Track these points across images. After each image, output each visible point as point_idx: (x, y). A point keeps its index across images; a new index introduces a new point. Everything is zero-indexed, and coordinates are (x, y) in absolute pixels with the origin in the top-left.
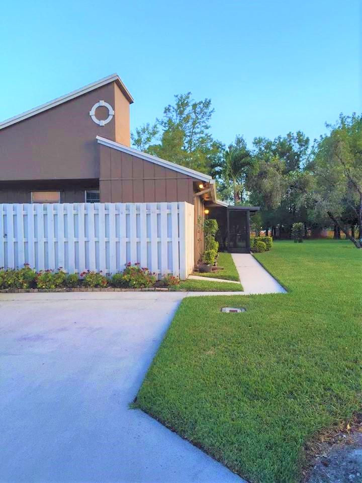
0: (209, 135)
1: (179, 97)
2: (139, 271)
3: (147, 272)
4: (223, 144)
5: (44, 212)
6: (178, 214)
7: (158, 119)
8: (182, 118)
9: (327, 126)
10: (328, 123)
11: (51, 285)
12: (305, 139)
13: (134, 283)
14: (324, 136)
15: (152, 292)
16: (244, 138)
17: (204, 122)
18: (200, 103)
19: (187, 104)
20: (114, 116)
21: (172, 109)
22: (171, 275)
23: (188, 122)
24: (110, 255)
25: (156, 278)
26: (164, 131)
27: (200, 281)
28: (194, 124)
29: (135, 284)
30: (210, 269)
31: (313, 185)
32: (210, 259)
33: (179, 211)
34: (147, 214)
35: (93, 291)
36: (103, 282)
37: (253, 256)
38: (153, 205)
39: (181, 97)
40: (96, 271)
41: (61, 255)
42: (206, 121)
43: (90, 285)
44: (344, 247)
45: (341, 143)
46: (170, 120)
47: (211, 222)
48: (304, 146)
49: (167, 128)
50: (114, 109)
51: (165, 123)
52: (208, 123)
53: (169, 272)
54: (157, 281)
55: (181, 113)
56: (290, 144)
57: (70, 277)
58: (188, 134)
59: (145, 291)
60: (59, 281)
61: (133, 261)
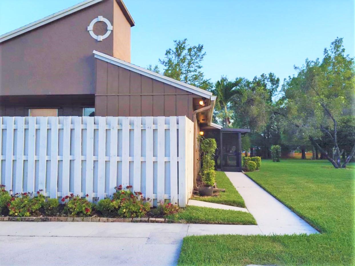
0: (201, 73)
1: (177, 42)
2: (131, 195)
3: (140, 197)
4: (211, 83)
5: (24, 127)
6: (178, 130)
7: (161, 59)
8: (179, 59)
9: (296, 68)
10: (296, 66)
11: (25, 211)
12: (276, 79)
13: (124, 210)
14: (292, 77)
15: (145, 223)
16: (227, 78)
17: (197, 62)
18: (194, 48)
19: (184, 48)
20: (112, 31)
21: (172, 53)
22: (168, 201)
23: (184, 62)
24: (99, 177)
25: (151, 204)
26: (164, 71)
27: (202, 208)
28: (189, 64)
29: (125, 213)
30: (211, 191)
31: (294, 112)
32: (210, 180)
33: (178, 127)
34: (142, 130)
35: (73, 221)
36: (87, 210)
37: (246, 174)
38: (149, 120)
39: (179, 42)
40: (81, 195)
41: (42, 175)
42: (199, 62)
43: (71, 213)
44: (322, 167)
45: (317, 77)
46: (170, 61)
47: (210, 142)
48: (275, 84)
49: (168, 67)
50: (112, 24)
51: (166, 63)
52: (201, 64)
53: (166, 197)
54: (151, 208)
55: (179, 55)
56: (264, 83)
57: (49, 203)
58: (184, 72)
59: (137, 222)
60: (36, 207)
61: (125, 184)
